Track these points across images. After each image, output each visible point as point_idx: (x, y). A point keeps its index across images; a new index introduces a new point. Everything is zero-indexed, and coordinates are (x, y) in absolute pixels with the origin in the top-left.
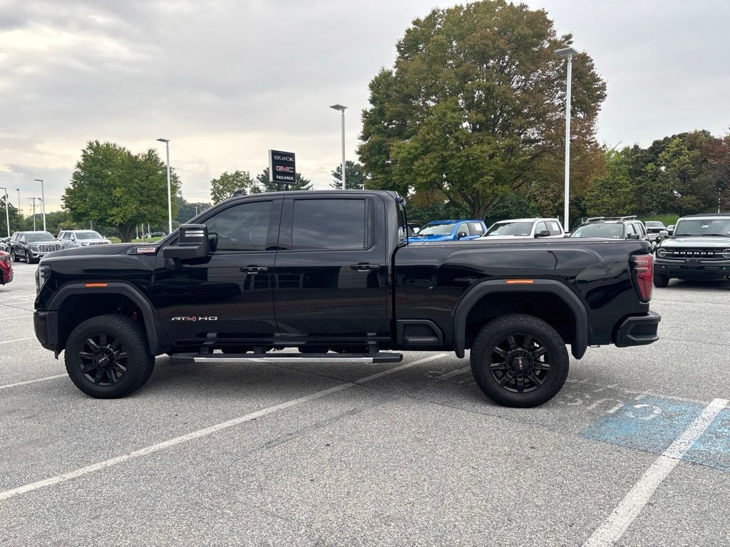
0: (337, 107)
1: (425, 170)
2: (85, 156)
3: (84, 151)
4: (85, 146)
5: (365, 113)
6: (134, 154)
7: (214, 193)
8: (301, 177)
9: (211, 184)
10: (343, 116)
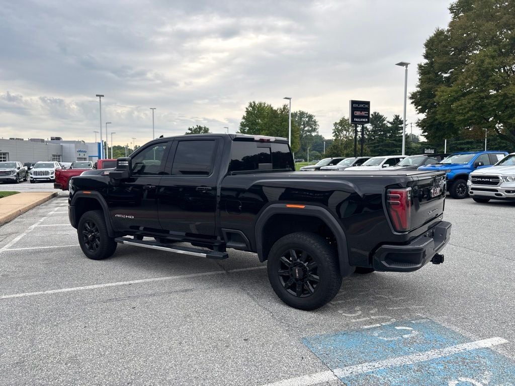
0: (401, 64)
1: (462, 109)
2: (248, 112)
3: (247, 108)
4: (247, 105)
5: (420, 67)
6: (275, 108)
7: (335, 132)
8: (400, 118)
9: (333, 125)
10: (406, 70)
